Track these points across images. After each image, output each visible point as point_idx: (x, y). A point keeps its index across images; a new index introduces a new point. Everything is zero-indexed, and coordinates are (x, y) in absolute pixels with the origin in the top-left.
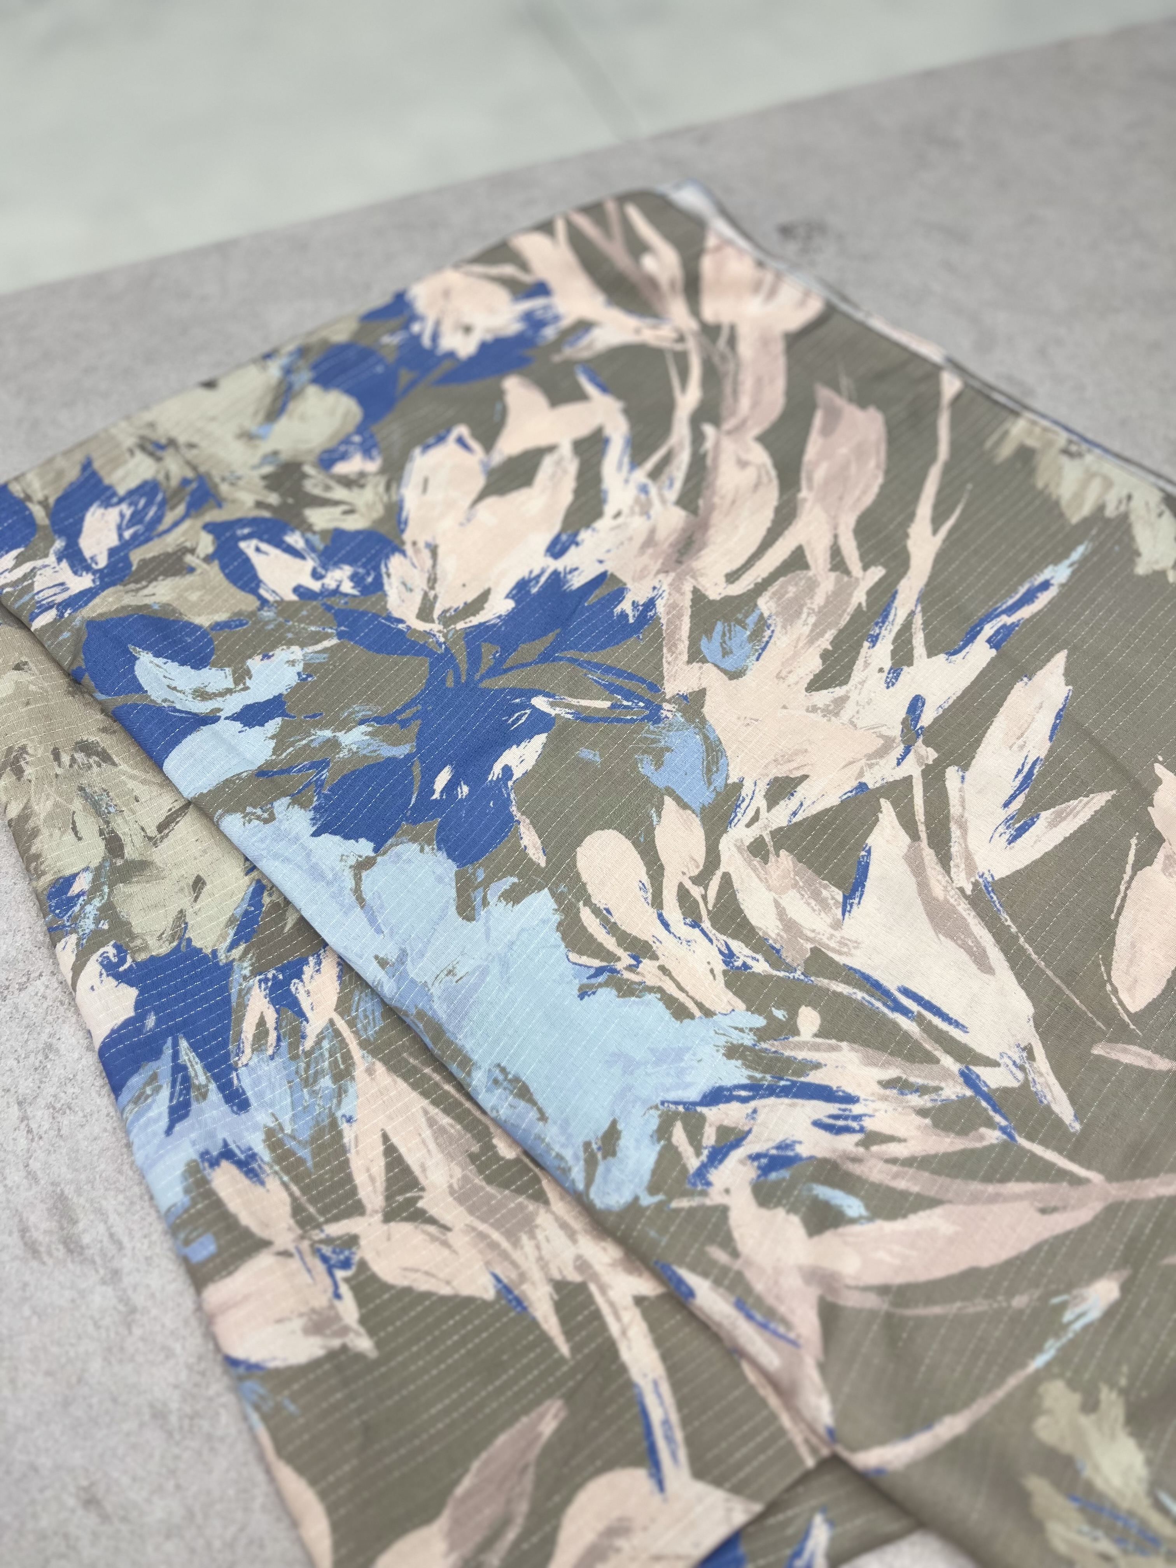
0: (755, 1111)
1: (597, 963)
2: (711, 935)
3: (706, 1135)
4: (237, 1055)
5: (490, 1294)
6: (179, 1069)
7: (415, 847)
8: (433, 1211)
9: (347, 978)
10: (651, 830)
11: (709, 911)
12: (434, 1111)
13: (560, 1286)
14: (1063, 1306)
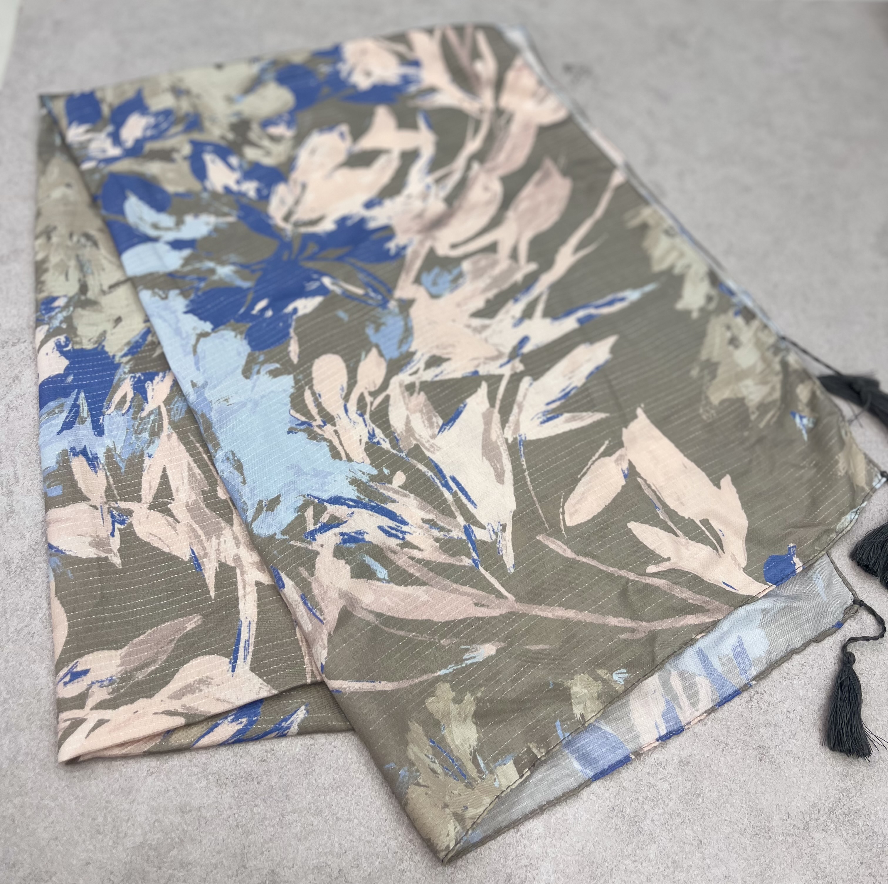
0: (353, 513)
1: (303, 419)
2: (367, 423)
3: (323, 517)
4: (107, 408)
5: (187, 558)
6: (75, 406)
7: (233, 334)
8: (175, 512)
9: (175, 388)
10: (358, 362)
11: (371, 411)
12: (193, 465)
13: (222, 566)
14: (466, 650)
